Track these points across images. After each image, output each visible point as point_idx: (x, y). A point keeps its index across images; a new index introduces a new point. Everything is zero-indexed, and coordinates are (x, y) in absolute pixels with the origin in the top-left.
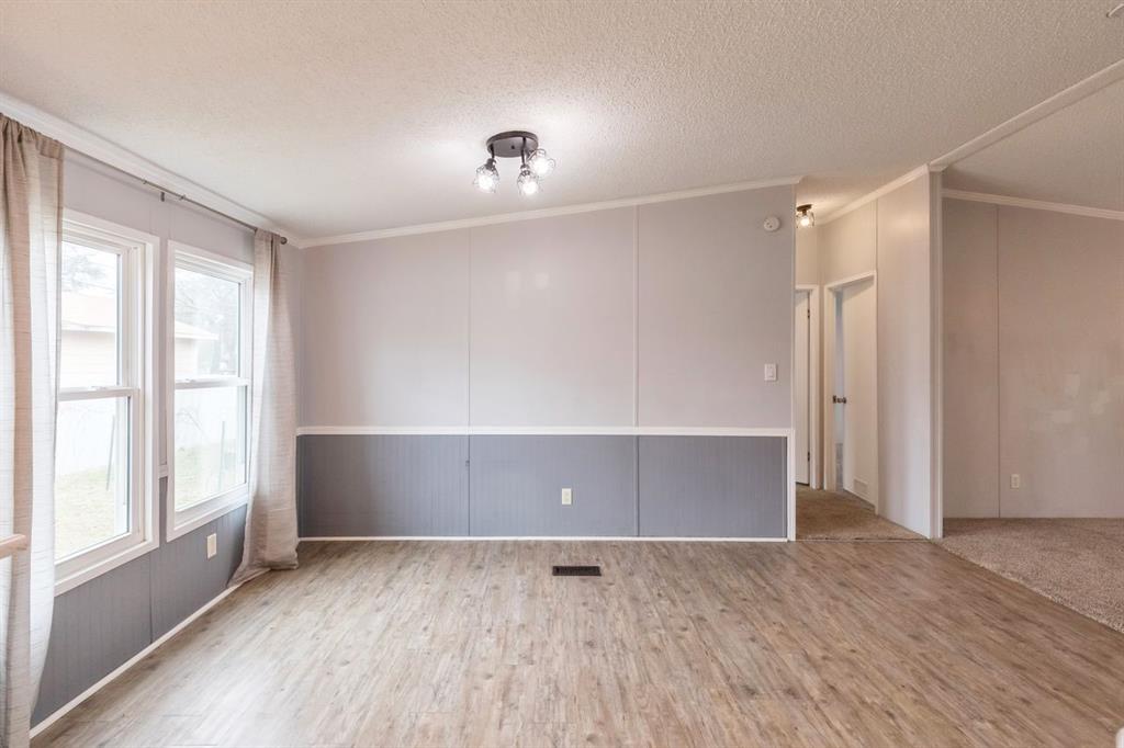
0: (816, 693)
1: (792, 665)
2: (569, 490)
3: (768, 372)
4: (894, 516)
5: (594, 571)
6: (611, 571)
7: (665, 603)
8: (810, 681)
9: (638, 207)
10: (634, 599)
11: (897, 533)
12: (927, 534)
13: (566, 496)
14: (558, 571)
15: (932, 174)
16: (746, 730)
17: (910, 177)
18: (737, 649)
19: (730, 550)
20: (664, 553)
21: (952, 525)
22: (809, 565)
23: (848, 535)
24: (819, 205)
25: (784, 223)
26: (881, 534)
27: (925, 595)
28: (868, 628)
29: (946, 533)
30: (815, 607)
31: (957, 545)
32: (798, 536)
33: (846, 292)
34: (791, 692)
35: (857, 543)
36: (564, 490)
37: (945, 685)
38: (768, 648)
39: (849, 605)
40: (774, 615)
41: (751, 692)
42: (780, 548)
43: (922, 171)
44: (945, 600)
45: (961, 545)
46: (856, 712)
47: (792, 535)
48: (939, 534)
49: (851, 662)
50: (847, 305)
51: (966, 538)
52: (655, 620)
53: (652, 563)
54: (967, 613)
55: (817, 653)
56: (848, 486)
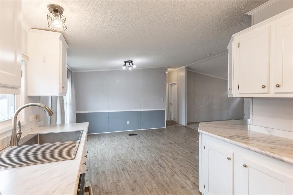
0: (173, 143)
1: (170, 141)
2: (128, 122)
3: (162, 99)
4: (180, 123)
5: (136, 135)
6: (139, 134)
7: (150, 137)
8: (172, 142)
9: (141, 69)
10: (145, 137)
11: (181, 125)
12: (185, 125)
13: (128, 123)
14: (130, 135)
15: (186, 68)
16: (166, 147)
17: (183, 67)
18: (162, 140)
19: (156, 130)
20: (147, 131)
21: (188, 124)
22: (169, 131)
23: (174, 126)
24: (168, 70)
25: (165, 74)
26: (178, 126)
27: (185, 132)
28: (178, 136)
29: (187, 125)
30: (171, 135)
31: (188, 126)
32: (166, 127)
33: (172, 85)
34: (170, 143)
35: (175, 127)
36: (127, 122)
37: (188, 140)
38: (166, 140)
39: (175, 134)
40: (166, 137)
41: (166, 144)
42: (164, 129)
43: (184, 67)
44: (188, 133)
45: (189, 126)
46: (178, 144)
47: (165, 127)
48: (186, 125)
49: (177, 140)
50: (172, 87)
51: (190, 125)
52: (149, 139)
53: (145, 133)
54: (190, 134)
55: (173, 140)
56: (172, 119)
